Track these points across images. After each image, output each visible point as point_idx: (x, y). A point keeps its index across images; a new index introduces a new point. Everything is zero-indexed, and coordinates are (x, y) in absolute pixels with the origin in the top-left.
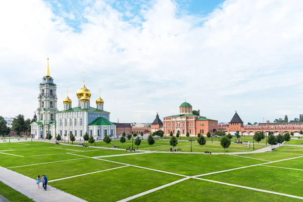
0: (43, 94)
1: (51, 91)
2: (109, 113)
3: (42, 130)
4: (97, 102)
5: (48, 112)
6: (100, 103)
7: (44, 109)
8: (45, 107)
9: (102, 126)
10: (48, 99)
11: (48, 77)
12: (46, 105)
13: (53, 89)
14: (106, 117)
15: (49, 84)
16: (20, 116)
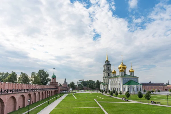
0: (105, 70)
1: (109, 68)
2: (138, 77)
3: (104, 87)
4: (130, 71)
5: (107, 78)
6: (132, 72)
7: (105, 77)
8: (106, 76)
9: (131, 85)
10: (107, 72)
11: (107, 61)
12: (106, 75)
13: (109, 67)
14: (136, 80)
15: (108, 64)
16: (98, 80)
